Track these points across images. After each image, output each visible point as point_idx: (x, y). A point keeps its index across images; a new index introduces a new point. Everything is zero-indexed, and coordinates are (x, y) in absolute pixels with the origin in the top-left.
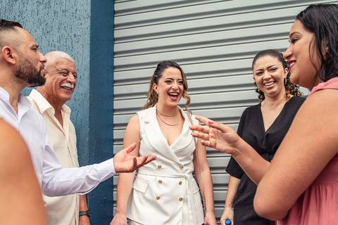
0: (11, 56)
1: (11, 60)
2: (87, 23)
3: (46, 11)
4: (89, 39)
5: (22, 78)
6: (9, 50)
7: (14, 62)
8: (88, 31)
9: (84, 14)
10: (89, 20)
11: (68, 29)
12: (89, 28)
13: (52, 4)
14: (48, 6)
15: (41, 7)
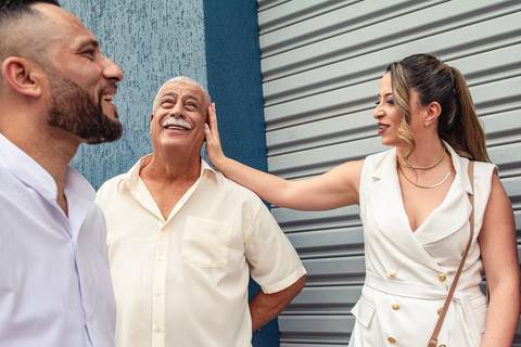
0: (28, 80)
1: (30, 89)
2: (199, 32)
3: (141, 24)
4: (204, 57)
5: (64, 126)
6: (19, 65)
7: (37, 92)
8: (202, 43)
9: (195, 17)
10: (202, 26)
11: (173, 47)
12: (203, 38)
13: (148, 11)
14: (143, 13)
15: (134, 17)
